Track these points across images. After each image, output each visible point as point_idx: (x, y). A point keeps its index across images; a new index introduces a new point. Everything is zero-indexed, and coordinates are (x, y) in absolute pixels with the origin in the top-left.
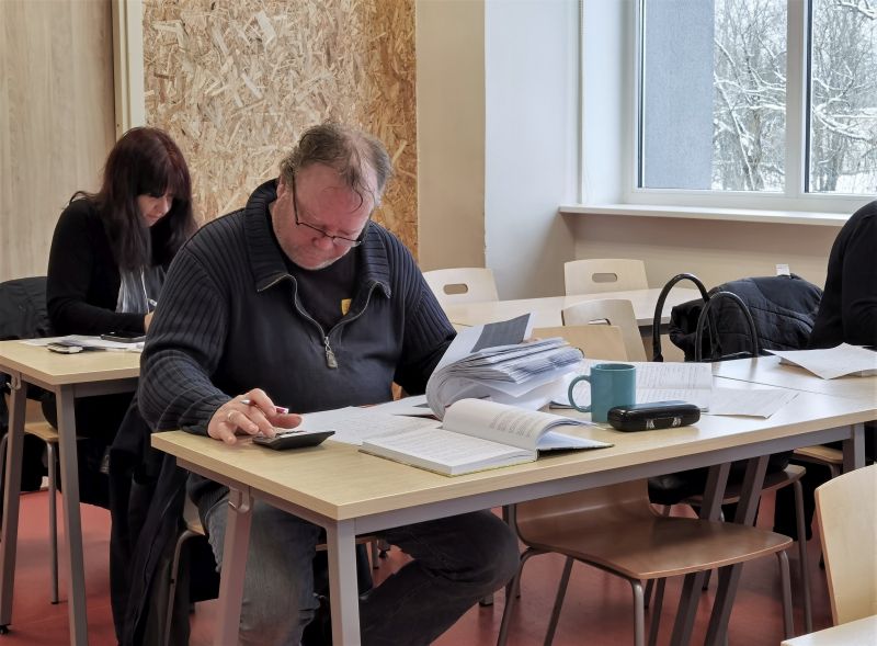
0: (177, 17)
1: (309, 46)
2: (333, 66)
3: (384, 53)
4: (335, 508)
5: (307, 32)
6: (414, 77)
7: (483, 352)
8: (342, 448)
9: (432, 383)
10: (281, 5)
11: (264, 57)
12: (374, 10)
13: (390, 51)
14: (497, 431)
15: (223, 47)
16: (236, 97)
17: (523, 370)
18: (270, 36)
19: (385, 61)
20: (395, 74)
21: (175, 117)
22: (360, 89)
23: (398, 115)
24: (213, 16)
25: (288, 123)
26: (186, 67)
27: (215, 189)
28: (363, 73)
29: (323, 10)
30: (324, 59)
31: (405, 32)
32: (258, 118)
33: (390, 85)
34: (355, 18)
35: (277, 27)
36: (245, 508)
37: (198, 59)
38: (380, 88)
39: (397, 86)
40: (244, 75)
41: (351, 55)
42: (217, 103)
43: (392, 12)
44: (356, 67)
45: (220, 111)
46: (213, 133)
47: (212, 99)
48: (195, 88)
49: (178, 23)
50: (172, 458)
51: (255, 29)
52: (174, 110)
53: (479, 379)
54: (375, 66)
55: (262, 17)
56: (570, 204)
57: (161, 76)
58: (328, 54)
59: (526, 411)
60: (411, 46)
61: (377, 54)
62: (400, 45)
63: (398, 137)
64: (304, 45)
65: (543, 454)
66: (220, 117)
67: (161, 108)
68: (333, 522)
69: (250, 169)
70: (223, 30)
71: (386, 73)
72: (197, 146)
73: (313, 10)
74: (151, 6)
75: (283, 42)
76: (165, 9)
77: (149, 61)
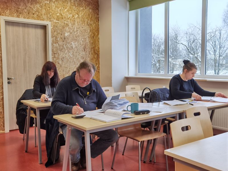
0: (58, 43)
1: (81, 48)
2: (85, 51)
3: (94, 49)
4: (86, 128)
5: (81, 46)
6: (99, 54)
7: (112, 101)
8: (87, 118)
9: (103, 107)
10: (76, 41)
11: (73, 50)
12: (92, 42)
13: (95, 49)
14: (114, 115)
15: (66, 48)
16: (68, 57)
17: (119, 104)
18: (74, 46)
19: (94, 51)
20: (96, 53)
21: (57, 61)
22: (90, 56)
23: (97, 60)
24: (64, 43)
25: (77, 61)
26: (59, 52)
27: (64, 73)
28: (90, 53)
29: (83, 42)
30: (83, 50)
31: (98, 46)
32: (72, 61)
33: (95, 55)
34: (89, 43)
35: (75, 45)
36: (70, 129)
37: (61, 50)
38: (93, 55)
39: (96, 55)
40: (69, 53)
41: (88, 50)
42: (65, 58)
43: (95, 42)
44: (89, 52)
45: (65, 59)
46: (64, 63)
47: (64, 57)
48: (61, 56)
49: (58, 44)
50: (57, 120)
51: (71, 45)
52: (57, 59)
53: (111, 106)
54: (92, 52)
55: (72, 43)
56: (127, 76)
57: (55, 53)
58: (84, 49)
59: (119, 111)
60: (99, 48)
62: (97, 48)
63: (96, 64)
64: (80, 48)
65: (122, 119)
66: (65, 61)
67: (55, 59)
68: (86, 131)
69: (70, 70)
70: (66, 45)
71: (94, 53)
72: (61, 66)
73: (81, 41)
74: (53, 41)
75: (76, 47)
76: (55, 42)
77: (53, 51)
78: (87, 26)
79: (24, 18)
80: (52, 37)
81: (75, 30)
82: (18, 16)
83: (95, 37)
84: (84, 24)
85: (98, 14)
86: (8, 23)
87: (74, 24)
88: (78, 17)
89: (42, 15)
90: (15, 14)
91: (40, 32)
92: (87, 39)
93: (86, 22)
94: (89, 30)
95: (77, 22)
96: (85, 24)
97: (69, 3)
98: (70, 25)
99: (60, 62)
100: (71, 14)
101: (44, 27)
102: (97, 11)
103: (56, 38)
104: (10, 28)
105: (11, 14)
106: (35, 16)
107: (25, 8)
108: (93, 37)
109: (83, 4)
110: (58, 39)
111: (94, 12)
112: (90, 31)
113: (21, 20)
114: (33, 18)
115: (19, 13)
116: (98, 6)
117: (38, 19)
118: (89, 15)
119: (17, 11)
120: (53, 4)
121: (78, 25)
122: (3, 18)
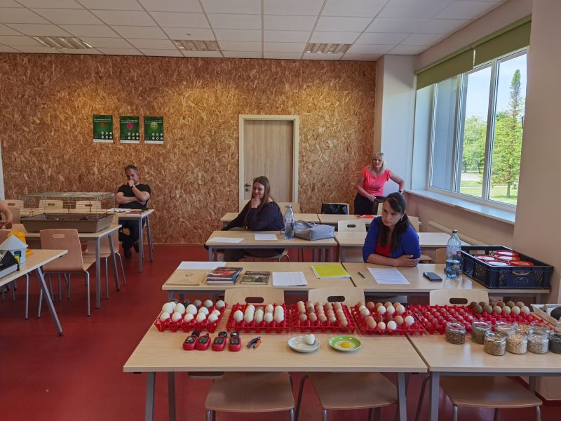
1: (342, 147)
2: (348, 152)
3: (364, 148)
5: (342, 144)
10: (335, 138)
11: (330, 151)
12: (361, 138)
15: (319, 149)
16: (322, 160)
18: (331, 145)
19: (364, 151)
20: (367, 154)
22: (356, 158)
24: (317, 141)
26: (309, 153)
28: (357, 154)
29: (346, 139)
30: (346, 151)
33: (365, 156)
34: (355, 140)
35: (333, 143)
37: (312, 152)
38: (362, 157)
40: (324, 155)
41: (354, 150)
43: (367, 138)
44: (355, 152)
45: (317, 163)
46: (315, 169)
47: (315, 161)
49: (308, 144)
51: (327, 144)
52: (306, 163)
54: (361, 152)
55: (329, 141)
57: (303, 156)
58: (347, 149)
60: (372, 147)
61: (362, 149)
62: (369, 147)
67: (303, 163)
71: (364, 154)
73: (343, 139)
74: (301, 140)
75: (335, 147)
76: (305, 140)
77: (300, 153)
78: (354, 117)
79: (266, 114)
80: (300, 134)
81: (335, 123)
82: (259, 113)
83: (366, 132)
84: (348, 115)
85: (373, 97)
86: (247, 121)
87: (333, 115)
88: (340, 105)
89: (288, 107)
90: (256, 111)
91: (285, 128)
92: (353, 137)
93: (352, 111)
94: (356, 122)
95: (338, 112)
96: (350, 113)
97: (327, 88)
98: (327, 117)
99: (310, 167)
100: (329, 101)
101: (291, 123)
102: (373, 92)
103: (306, 136)
104: (251, 127)
105: (251, 112)
106: (280, 110)
107: (268, 102)
108: (363, 131)
109: (349, 86)
110: (309, 137)
111: (366, 95)
112: (359, 123)
113: (263, 117)
114: (277, 113)
115: (260, 109)
116: (374, 85)
117: (283, 114)
118: (357, 100)
119: (258, 107)
120: (303, 92)
121: (339, 115)
122: (242, 117)
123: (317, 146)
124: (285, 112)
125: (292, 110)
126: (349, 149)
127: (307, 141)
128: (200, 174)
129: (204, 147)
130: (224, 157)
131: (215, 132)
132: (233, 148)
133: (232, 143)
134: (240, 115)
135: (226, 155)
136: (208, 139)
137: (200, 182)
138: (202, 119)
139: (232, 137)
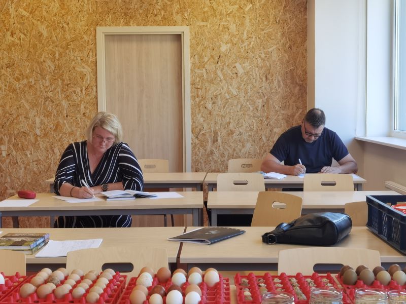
0: (204, 67)
1: (258, 74)
2: (268, 81)
3: (292, 75)
5: (257, 69)
6: (306, 84)
10: (246, 60)
11: (239, 79)
12: (287, 59)
13: (295, 74)
15: (222, 77)
16: (227, 95)
18: (241, 71)
19: (293, 78)
20: (297, 83)
21: (202, 102)
22: (280, 90)
23: (298, 99)
24: (218, 66)
25: (248, 103)
26: (207, 84)
28: (282, 84)
29: (265, 60)
30: (264, 79)
31: (302, 67)
32: (235, 102)
33: (295, 87)
34: (279, 63)
35: (243, 68)
37: (211, 82)
38: (290, 89)
39: (298, 88)
40: (230, 87)
41: (276, 77)
42: (219, 97)
43: (296, 59)
44: (279, 81)
45: (220, 100)
46: (217, 108)
47: (217, 96)
48: (210, 92)
49: (204, 70)
51: (234, 69)
52: (202, 100)
54: (288, 81)
55: (237, 65)
57: (197, 88)
58: (266, 77)
61: (289, 76)
62: (300, 72)
63: (298, 108)
64: (256, 74)
66: (220, 102)
67: (197, 100)
70: (222, 71)
71: (293, 83)
72: (210, 113)
73: (260, 61)
74: (194, 64)
75: (247, 73)
76: (199, 65)
77: (193, 83)
78: (276, 26)
79: (139, 25)
80: (192, 56)
81: (245, 36)
82: (127, 24)
83: (294, 49)
84: (266, 23)
86: (110, 37)
87: (243, 24)
88: (253, 9)
89: (172, 14)
90: (122, 20)
91: (169, 47)
92: (275, 57)
93: (271, 17)
94: (279, 34)
95: (251, 19)
96: (269, 21)
98: (233, 28)
99: (209, 106)
100: (235, 3)
101: (178, 38)
103: (201, 57)
104: (116, 46)
105: (115, 23)
106: (159, 18)
107: (141, 7)
108: (290, 48)
110: (206, 59)
112: (283, 35)
113: (133, 29)
114: (156, 23)
115: (128, 17)
117: (165, 25)
119: (126, 14)
121: (252, 25)
122: (101, 31)
123: (219, 73)
124: (167, 21)
125: (178, 18)
126: (269, 77)
127: (202, 65)
128: (38, 120)
129: (43, 77)
130: (75, 92)
131: (60, 55)
132: (88, 78)
133: (87, 70)
134: (99, 29)
135: (78, 90)
136: (50, 65)
137: (38, 132)
138: (41, 35)
139: (86, 63)
